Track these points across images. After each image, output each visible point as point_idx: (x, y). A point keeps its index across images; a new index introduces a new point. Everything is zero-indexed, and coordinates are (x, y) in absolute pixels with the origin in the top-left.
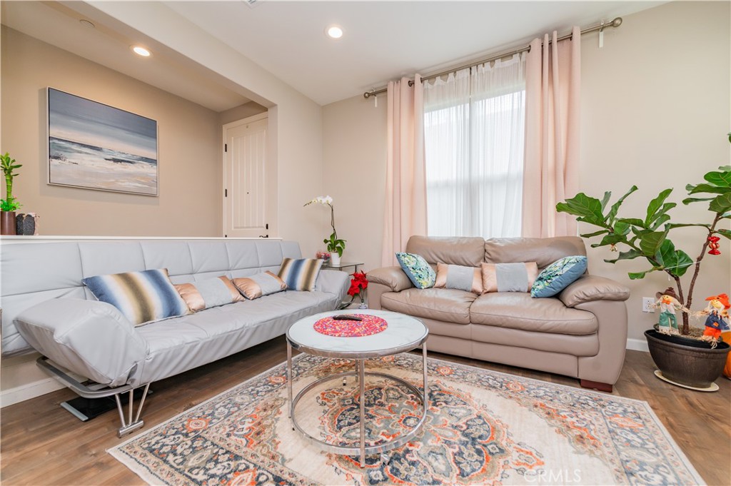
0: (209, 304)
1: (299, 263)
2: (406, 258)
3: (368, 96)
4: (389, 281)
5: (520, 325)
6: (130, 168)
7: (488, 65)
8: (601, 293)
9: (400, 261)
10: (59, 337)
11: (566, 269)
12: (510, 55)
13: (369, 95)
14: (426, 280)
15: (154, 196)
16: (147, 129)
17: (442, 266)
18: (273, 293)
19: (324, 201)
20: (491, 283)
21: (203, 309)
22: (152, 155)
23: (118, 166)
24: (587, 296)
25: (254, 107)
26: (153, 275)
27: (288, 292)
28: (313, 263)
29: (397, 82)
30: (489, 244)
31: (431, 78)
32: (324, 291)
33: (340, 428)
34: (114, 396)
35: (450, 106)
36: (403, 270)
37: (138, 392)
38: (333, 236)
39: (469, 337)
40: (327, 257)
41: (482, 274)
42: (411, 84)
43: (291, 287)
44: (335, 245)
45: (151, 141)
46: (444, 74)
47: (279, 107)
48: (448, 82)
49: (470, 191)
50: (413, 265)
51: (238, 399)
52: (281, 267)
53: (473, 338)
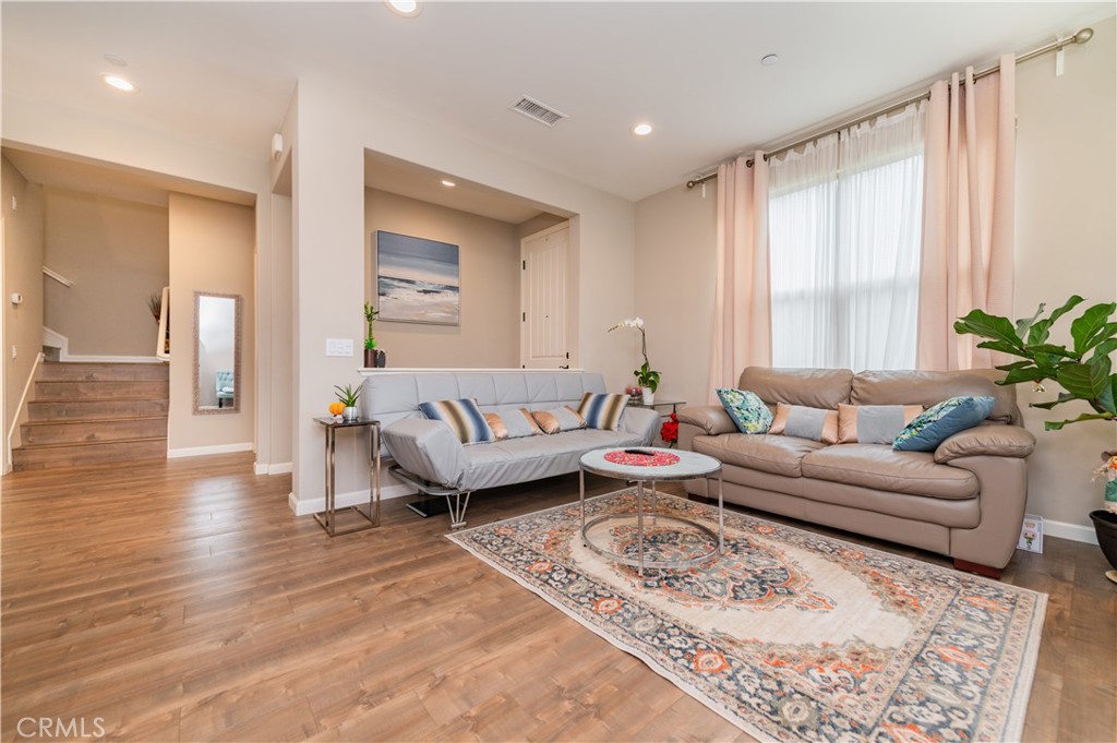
0: (512, 435)
1: (600, 399)
2: (729, 396)
3: (693, 185)
4: (704, 422)
5: (865, 482)
6: (437, 298)
7: (865, 126)
8: (982, 445)
9: (722, 399)
10: (419, 442)
11: (943, 413)
12: (903, 106)
13: (694, 183)
14: (754, 423)
15: (456, 325)
16: (449, 255)
17: (783, 407)
18: (571, 430)
19: (633, 324)
20: (850, 432)
21: (506, 438)
22: (453, 282)
23: (428, 298)
24: (962, 449)
25: (547, 219)
26: (466, 403)
27: (588, 430)
28: (617, 399)
29: (731, 163)
30: (859, 379)
31: (781, 153)
32: (628, 431)
33: (627, 552)
34: (445, 497)
35: (808, 187)
36: (726, 410)
37: (463, 496)
38: (645, 366)
39: (801, 494)
40: (639, 394)
41: (839, 419)
42: (750, 164)
43: (591, 424)
44: (648, 378)
45: (454, 268)
46: (799, 146)
47: (581, 216)
48: (805, 154)
49: (837, 305)
50: (738, 403)
51: (538, 521)
52: (580, 403)
53: (806, 495)
